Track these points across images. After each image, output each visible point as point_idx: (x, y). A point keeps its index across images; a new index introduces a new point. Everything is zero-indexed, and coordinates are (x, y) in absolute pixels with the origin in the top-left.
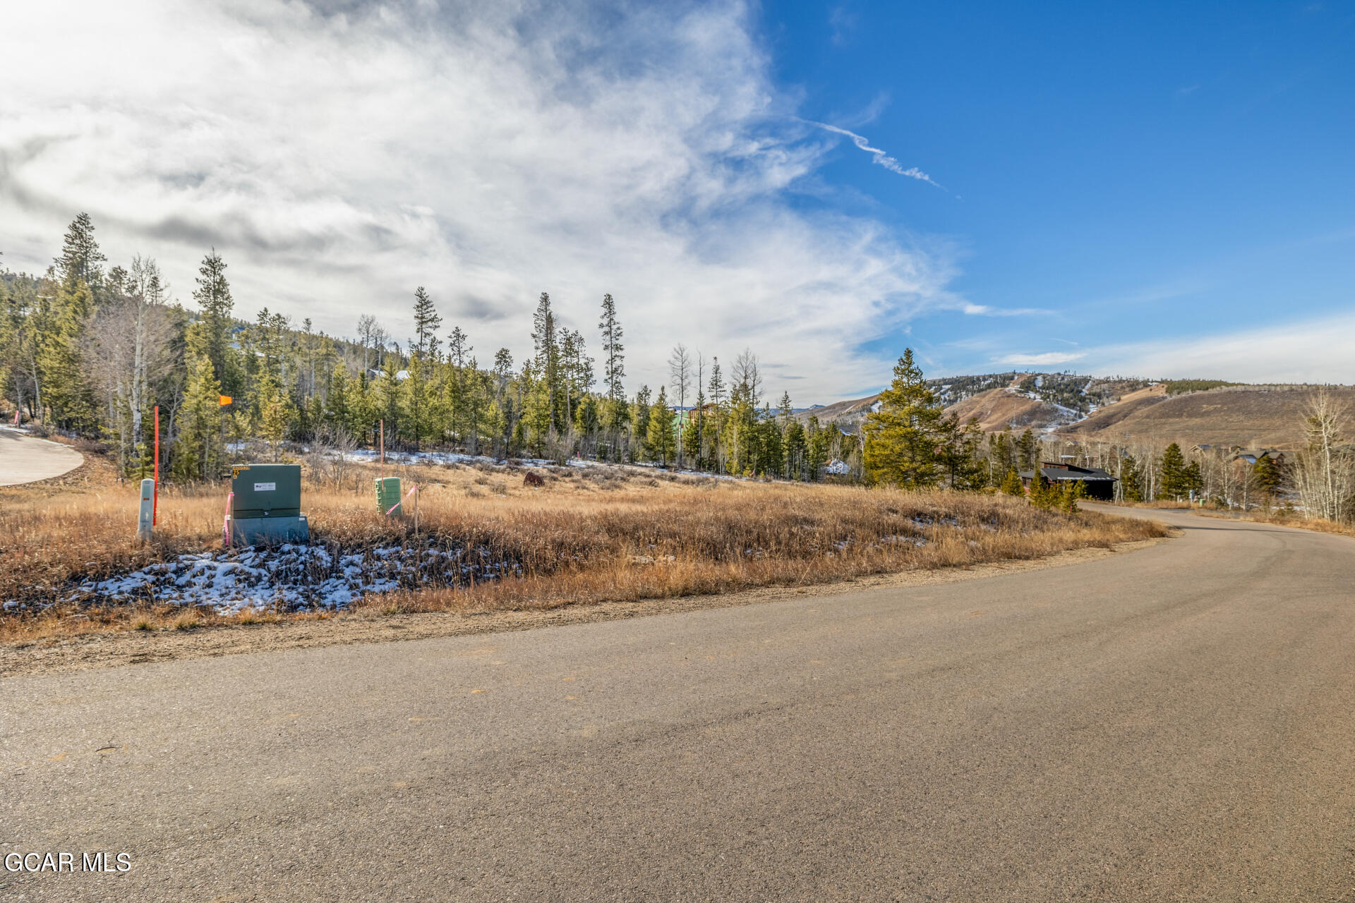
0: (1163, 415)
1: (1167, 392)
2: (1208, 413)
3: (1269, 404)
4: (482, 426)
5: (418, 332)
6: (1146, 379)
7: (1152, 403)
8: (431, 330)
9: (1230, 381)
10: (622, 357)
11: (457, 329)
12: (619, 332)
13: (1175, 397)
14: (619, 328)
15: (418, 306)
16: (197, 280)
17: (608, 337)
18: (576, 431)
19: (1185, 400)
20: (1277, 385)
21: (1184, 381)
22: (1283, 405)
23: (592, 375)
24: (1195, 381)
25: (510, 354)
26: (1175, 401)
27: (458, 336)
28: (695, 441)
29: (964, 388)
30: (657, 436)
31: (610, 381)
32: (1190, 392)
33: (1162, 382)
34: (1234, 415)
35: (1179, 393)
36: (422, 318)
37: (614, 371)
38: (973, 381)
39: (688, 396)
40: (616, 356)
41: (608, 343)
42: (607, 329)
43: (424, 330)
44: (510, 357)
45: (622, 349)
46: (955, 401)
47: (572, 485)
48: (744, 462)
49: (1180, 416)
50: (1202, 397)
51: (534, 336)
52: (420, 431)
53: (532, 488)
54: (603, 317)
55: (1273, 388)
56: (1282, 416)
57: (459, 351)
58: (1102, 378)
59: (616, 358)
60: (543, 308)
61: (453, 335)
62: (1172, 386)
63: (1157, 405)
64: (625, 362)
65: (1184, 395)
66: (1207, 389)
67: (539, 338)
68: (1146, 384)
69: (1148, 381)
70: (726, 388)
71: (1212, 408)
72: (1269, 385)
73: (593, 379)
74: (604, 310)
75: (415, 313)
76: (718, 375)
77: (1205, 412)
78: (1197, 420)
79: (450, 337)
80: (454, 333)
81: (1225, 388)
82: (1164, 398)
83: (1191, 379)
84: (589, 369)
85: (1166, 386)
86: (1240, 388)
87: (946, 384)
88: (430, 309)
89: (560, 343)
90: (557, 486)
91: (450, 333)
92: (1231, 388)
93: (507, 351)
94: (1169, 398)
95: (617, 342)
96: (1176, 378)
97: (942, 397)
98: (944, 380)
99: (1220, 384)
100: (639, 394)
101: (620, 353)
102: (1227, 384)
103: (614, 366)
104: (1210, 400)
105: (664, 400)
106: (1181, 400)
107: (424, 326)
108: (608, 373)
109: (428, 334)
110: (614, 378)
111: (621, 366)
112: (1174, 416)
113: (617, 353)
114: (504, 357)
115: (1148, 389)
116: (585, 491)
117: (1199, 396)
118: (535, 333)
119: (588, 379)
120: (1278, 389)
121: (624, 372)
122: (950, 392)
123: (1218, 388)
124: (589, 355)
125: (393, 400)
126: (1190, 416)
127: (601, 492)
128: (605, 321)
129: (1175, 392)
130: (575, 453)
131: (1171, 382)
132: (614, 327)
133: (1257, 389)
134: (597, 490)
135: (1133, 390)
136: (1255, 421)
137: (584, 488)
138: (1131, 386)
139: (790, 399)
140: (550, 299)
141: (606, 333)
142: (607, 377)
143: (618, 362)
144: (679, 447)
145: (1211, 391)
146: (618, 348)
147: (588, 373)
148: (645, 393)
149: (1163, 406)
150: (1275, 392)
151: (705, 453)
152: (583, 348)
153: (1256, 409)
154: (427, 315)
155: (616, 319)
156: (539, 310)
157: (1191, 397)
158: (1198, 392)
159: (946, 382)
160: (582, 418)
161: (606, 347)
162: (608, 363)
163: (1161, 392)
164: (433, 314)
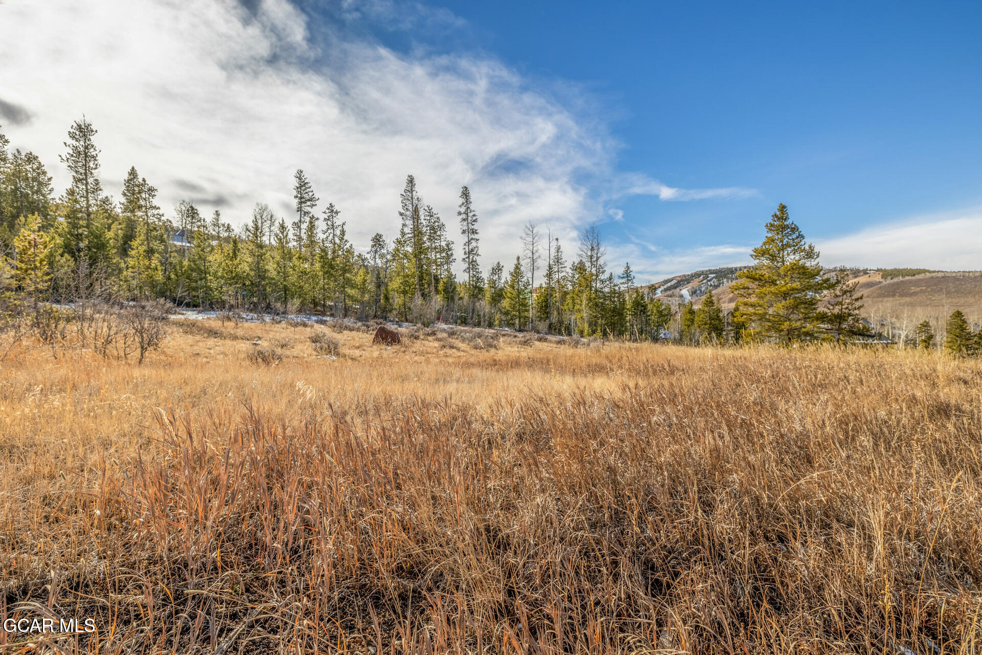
0: (880, 296)
1: (882, 278)
2: (915, 294)
3: (964, 286)
4: (349, 291)
5: (298, 211)
6: (865, 268)
7: (871, 286)
8: (309, 209)
9: (932, 269)
10: (477, 240)
11: (331, 205)
12: (474, 218)
13: (889, 281)
14: (474, 215)
15: (298, 188)
16: (65, 144)
17: (465, 223)
18: (438, 301)
19: (897, 284)
20: (969, 272)
21: (895, 270)
22: (975, 286)
23: (452, 254)
24: (904, 269)
25: (384, 238)
26: (889, 284)
27: (332, 211)
28: (545, 307)
29: (725, 276)
30: (513, 302)
31: (467, 260)
32: (901, 277)
33: (878, 270)
34: (936, 295)
35: (892, 279)
36: (301, 198)
37: (471, 252)
38: (732, 271)
39: (538, 268)
40: (472, 239)
41: (466, 228)
42: (464, 216)
43: (303, 209)
44: (383, 241)
45: (477, 233)
46: (718, 286)
47: (436, 344)
48: (593, 324)
49: (893, 296)
50: (910, 282)
51: (401, 214)
52: (286, 294)
53: (384, 347)
54: (460, 206)
55: (967, 274)
56: (974, 295)
57: (333, 225)
58: (831, 268)
59: (472, 241)
60: (409, 189)
61: (327, 211)
62: (886, 274)
63: (875, 287)
64: (480, 244)
65: (896, 280)
66: (914, 275)
67: (406, 216)
68: (865, 272)
69: (867, 270)
70: (566, 264)
71: (918, 289)
72: (964, 272)
73: (454, 258)
74: (462, 200)
75: (295, 193)
76: (560, 254)
77: (913, 293)
78: (907, 299)
79: (325, 213)
80: (328, 209)
81: (928, 275)
82: (880, 282)
83: (901, 268)
84: (450, 250)
85: (881, 273)
86: (940, 275)
87: (711, 273)
88: (308, 190)
89: (425, 219)
90: (418, 345)
91: (324, 209)
92: (933, 275)
93: (381, 236)
94: (885, 283)
95: (473, 227)
96: (889, 267)
97: (709, 283)
98: (710, 270)
99: (924, 271)
100: (493, 269)
101: (476, 236)
102: (929, 272)
103: (470, 248)
104: (917, 283)
105: (519, 269)
106: (894, 284)
107: (303, 205)
108: (465, 253)
109: (306, 213)
110: (471, 257)
111: (477, 247)
112: (888, 296)
113: (473, 236)
114: (379, 241)
115: (868, 276)
116: (454, 350)
117: (908, 280)
118: (402, 211)
119: (449, 259)
120: (971, 274)
121: (480, 252)
122: (714, 280)
123: (923, 275)
124: (449, 239)
125: (258, 263)
126: (902, 295)
127: (473, 352)
128: (463, 210)
129: (889, 278)
130: (438, 319)
131: (885, 270)
132: (470, 214)
133: (954, 275)
134: (468, 349)
135: (856, 277)
136: (954, 300)
137: (452, 347)
138: (854, 274)
139: (631, 269)
140: (416, 181)
141: (464, 220)
142: (465, 257)
143: (474, 244)
144: (531, 314)
145: (917, 277)
146: (474, 232)
147: (449, 253)
148: (497, 269)
149: (880, 288)
150: (969, 277)
151: (554, 317)
152: (444, 233)
153: (954, 290)
154: (306, 196)
155: (472, 207)
156: (406, 191)
157: (902, 282)
158: (907, 278)
159: (711, 272)
160: (444, 290)
161: (464, 232)
162: (465, 245)
163: (878, 278)
164: (311, 194)
